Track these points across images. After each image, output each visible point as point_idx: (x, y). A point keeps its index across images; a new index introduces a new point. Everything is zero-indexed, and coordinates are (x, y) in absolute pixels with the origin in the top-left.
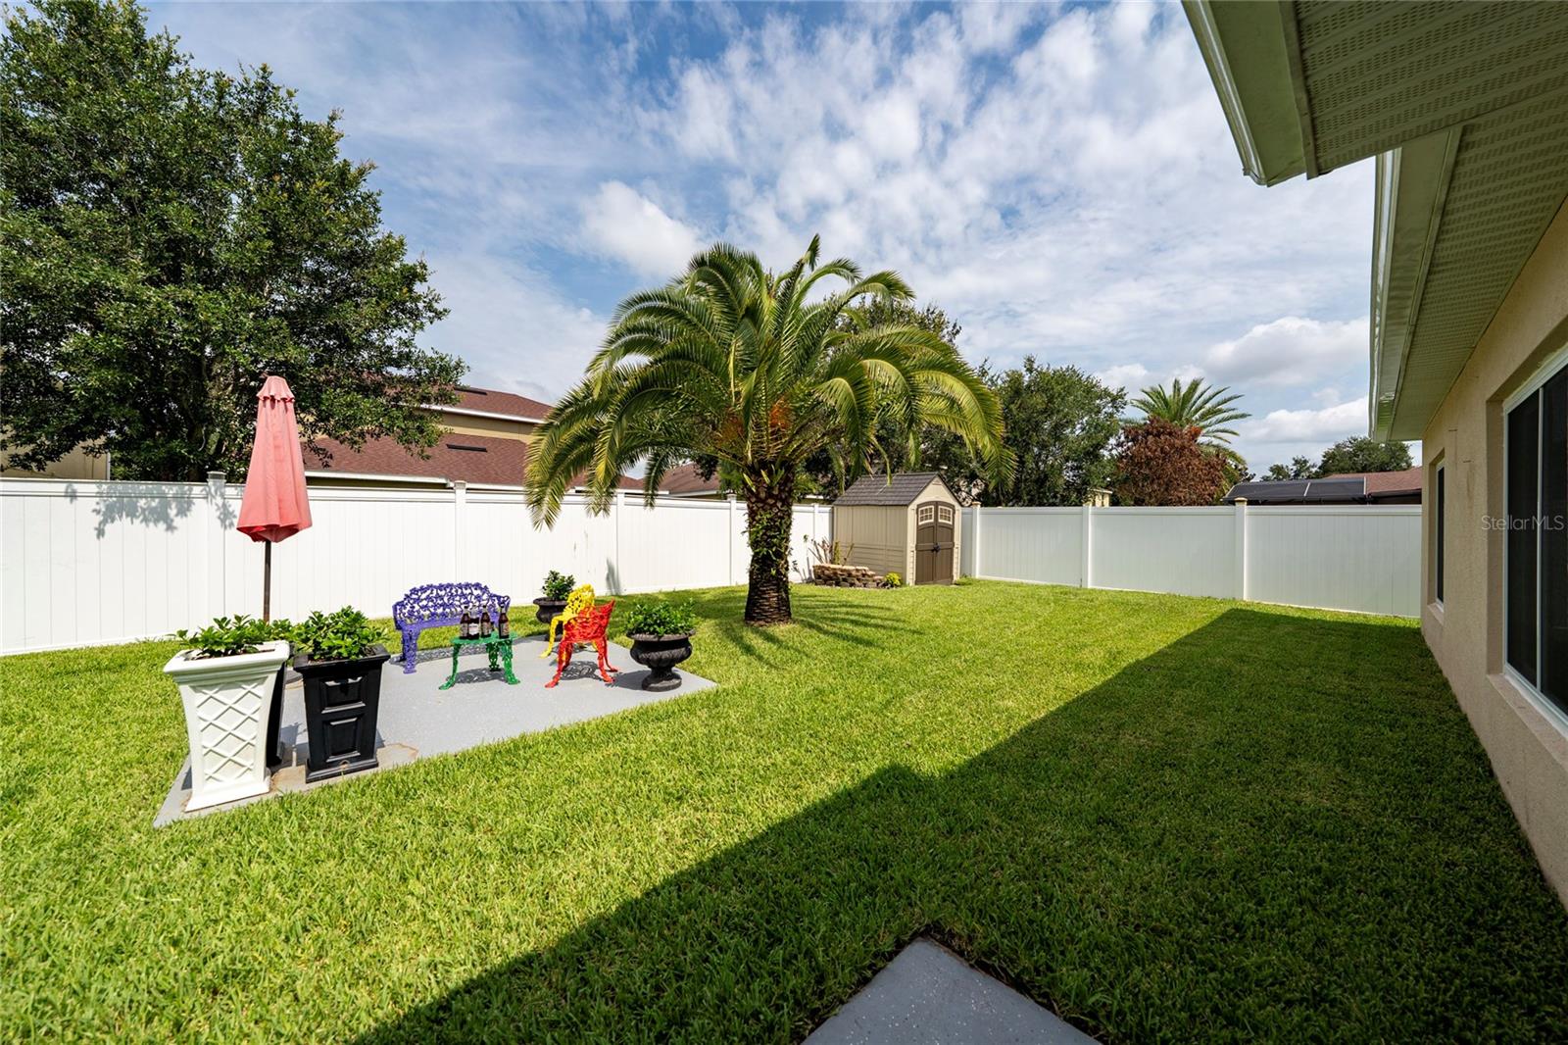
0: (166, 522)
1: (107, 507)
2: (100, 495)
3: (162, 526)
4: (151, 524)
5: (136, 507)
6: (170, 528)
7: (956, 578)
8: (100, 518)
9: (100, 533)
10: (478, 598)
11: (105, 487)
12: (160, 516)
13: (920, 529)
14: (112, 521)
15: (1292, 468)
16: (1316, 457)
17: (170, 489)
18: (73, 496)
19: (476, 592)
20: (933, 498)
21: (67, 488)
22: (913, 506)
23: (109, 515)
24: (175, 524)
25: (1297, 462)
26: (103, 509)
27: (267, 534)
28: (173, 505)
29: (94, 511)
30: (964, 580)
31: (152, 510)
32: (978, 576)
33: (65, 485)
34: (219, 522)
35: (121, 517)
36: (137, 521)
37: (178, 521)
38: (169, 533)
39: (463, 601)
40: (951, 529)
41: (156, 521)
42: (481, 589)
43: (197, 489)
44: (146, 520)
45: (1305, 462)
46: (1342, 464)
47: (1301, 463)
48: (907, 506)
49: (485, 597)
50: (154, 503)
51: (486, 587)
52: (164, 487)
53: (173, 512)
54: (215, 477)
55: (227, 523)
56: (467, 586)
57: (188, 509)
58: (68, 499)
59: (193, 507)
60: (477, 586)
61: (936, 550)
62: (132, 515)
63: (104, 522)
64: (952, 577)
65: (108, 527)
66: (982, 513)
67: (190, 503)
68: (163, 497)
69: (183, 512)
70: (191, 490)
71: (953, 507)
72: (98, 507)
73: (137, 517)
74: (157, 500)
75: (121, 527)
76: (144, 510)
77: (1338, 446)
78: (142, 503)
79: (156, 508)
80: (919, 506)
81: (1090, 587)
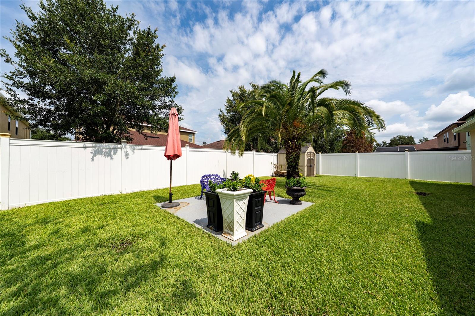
0: (110, 157)
1: (94, 151)
2: (92, 147)
3: (109, 158)
4: (106, 157)
5: (102, 151)
6: (112, 158)
7: (315, 175)
8: (92, 155)
9: (93, 160)
10: (217, 179)
11: (94, 145)
12: (108, 155)
13: (308, 160)
14: (96, 156)
15: (382, 144)
16: (388, 141)
17: (112, 146)
18: (85, 147)
19: (217, 177)
20: (310, 151)
21: (84, 145)
22: (306, 153)
23: (95, 154)
24: (113, 157)
25: (383, 142)
26: (93, 152)
27: (171, 158)
28: (112, 151)
29: (91, 153)
30: (317, 175)
31: (107, 153)
32: (321, 174)
33: (83, 144)
34: (125, 157)
35: (98, 155)
36: (102, 156)
37: (114, 156)
38: (111, 160)
39: (214, 180)
40: (314, 160)
41: (108, 156)
42: (218, 176)
43: (119, 146)
44: (105, 156)
45: (385, 142)
46: (396, 143)
47: (384, 143)
48: (305, 153)
49: (219, 179)
50: (107, 150)
51: (219, 176)
52: (110, 145)
53: (112, 153)
54: (124, 142)
55: (127, 157)
56: (214, 175)
57: (116, 153)
58: (84, 149)
59: (118, 152)
60: (217, 175)
61: (311, 166)
62: (101, 154)
63: (93, 156)
64: (314, 174)
65: (95, 158)
66: (322, 155)
67: (117, 151)
68: (110, 148)
69: (115, 153)
70: (117, 146)
71: (314, 153)
72: (92, 151)
73: (103, 155)
74: (108, 149)
75: (98, 158)
76: (104, 153)
77: (394, 138)
78: (104, 150)
79: (108, 152)
80: (307, 153)
81: (358, 176)
